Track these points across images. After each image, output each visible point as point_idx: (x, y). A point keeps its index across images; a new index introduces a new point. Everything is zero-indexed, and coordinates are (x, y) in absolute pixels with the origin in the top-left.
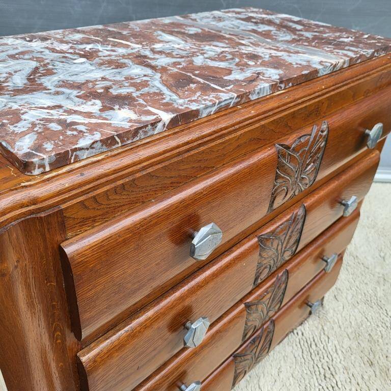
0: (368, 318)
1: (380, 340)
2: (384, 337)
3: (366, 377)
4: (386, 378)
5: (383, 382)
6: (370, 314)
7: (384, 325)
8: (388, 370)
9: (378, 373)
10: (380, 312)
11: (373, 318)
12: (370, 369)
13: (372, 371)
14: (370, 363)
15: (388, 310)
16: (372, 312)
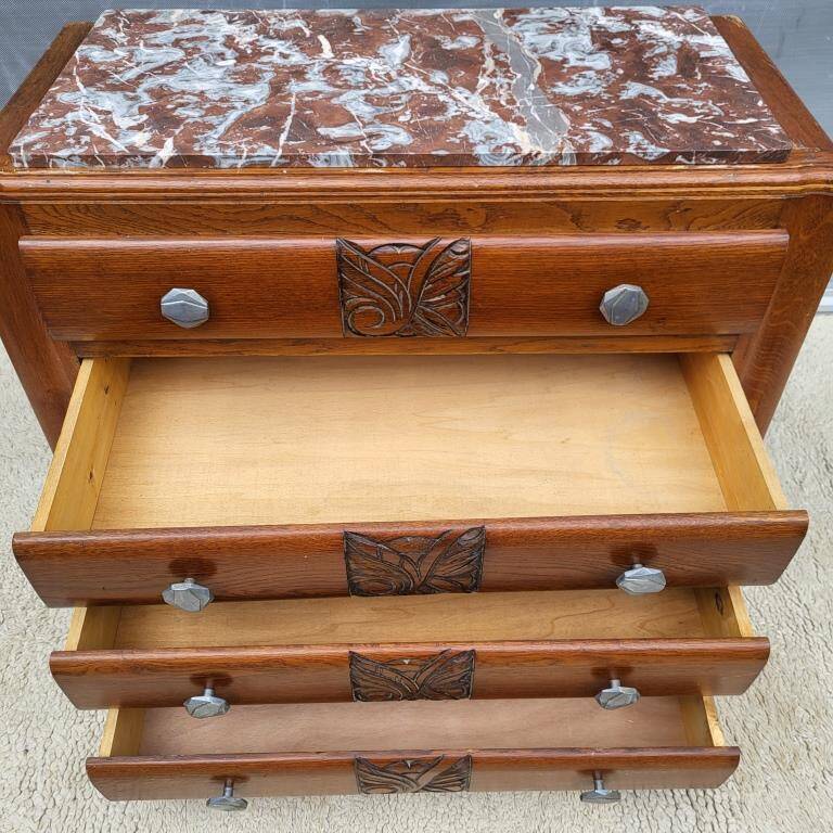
0: (762, 610)
1: (783, 654)
2: (789, 647)
3: (751, 726)
4: (789, 726)
5: (783, 733)
6: (766, 602)
7: (790, 622)
8: (793, 709)
9: (773, 717)
10: (786, 597)
11: (773, 610)
12: (760, 711)
13: (763, 713)
14: (760, 698)
15: (801, 593)
16: (771, 598)
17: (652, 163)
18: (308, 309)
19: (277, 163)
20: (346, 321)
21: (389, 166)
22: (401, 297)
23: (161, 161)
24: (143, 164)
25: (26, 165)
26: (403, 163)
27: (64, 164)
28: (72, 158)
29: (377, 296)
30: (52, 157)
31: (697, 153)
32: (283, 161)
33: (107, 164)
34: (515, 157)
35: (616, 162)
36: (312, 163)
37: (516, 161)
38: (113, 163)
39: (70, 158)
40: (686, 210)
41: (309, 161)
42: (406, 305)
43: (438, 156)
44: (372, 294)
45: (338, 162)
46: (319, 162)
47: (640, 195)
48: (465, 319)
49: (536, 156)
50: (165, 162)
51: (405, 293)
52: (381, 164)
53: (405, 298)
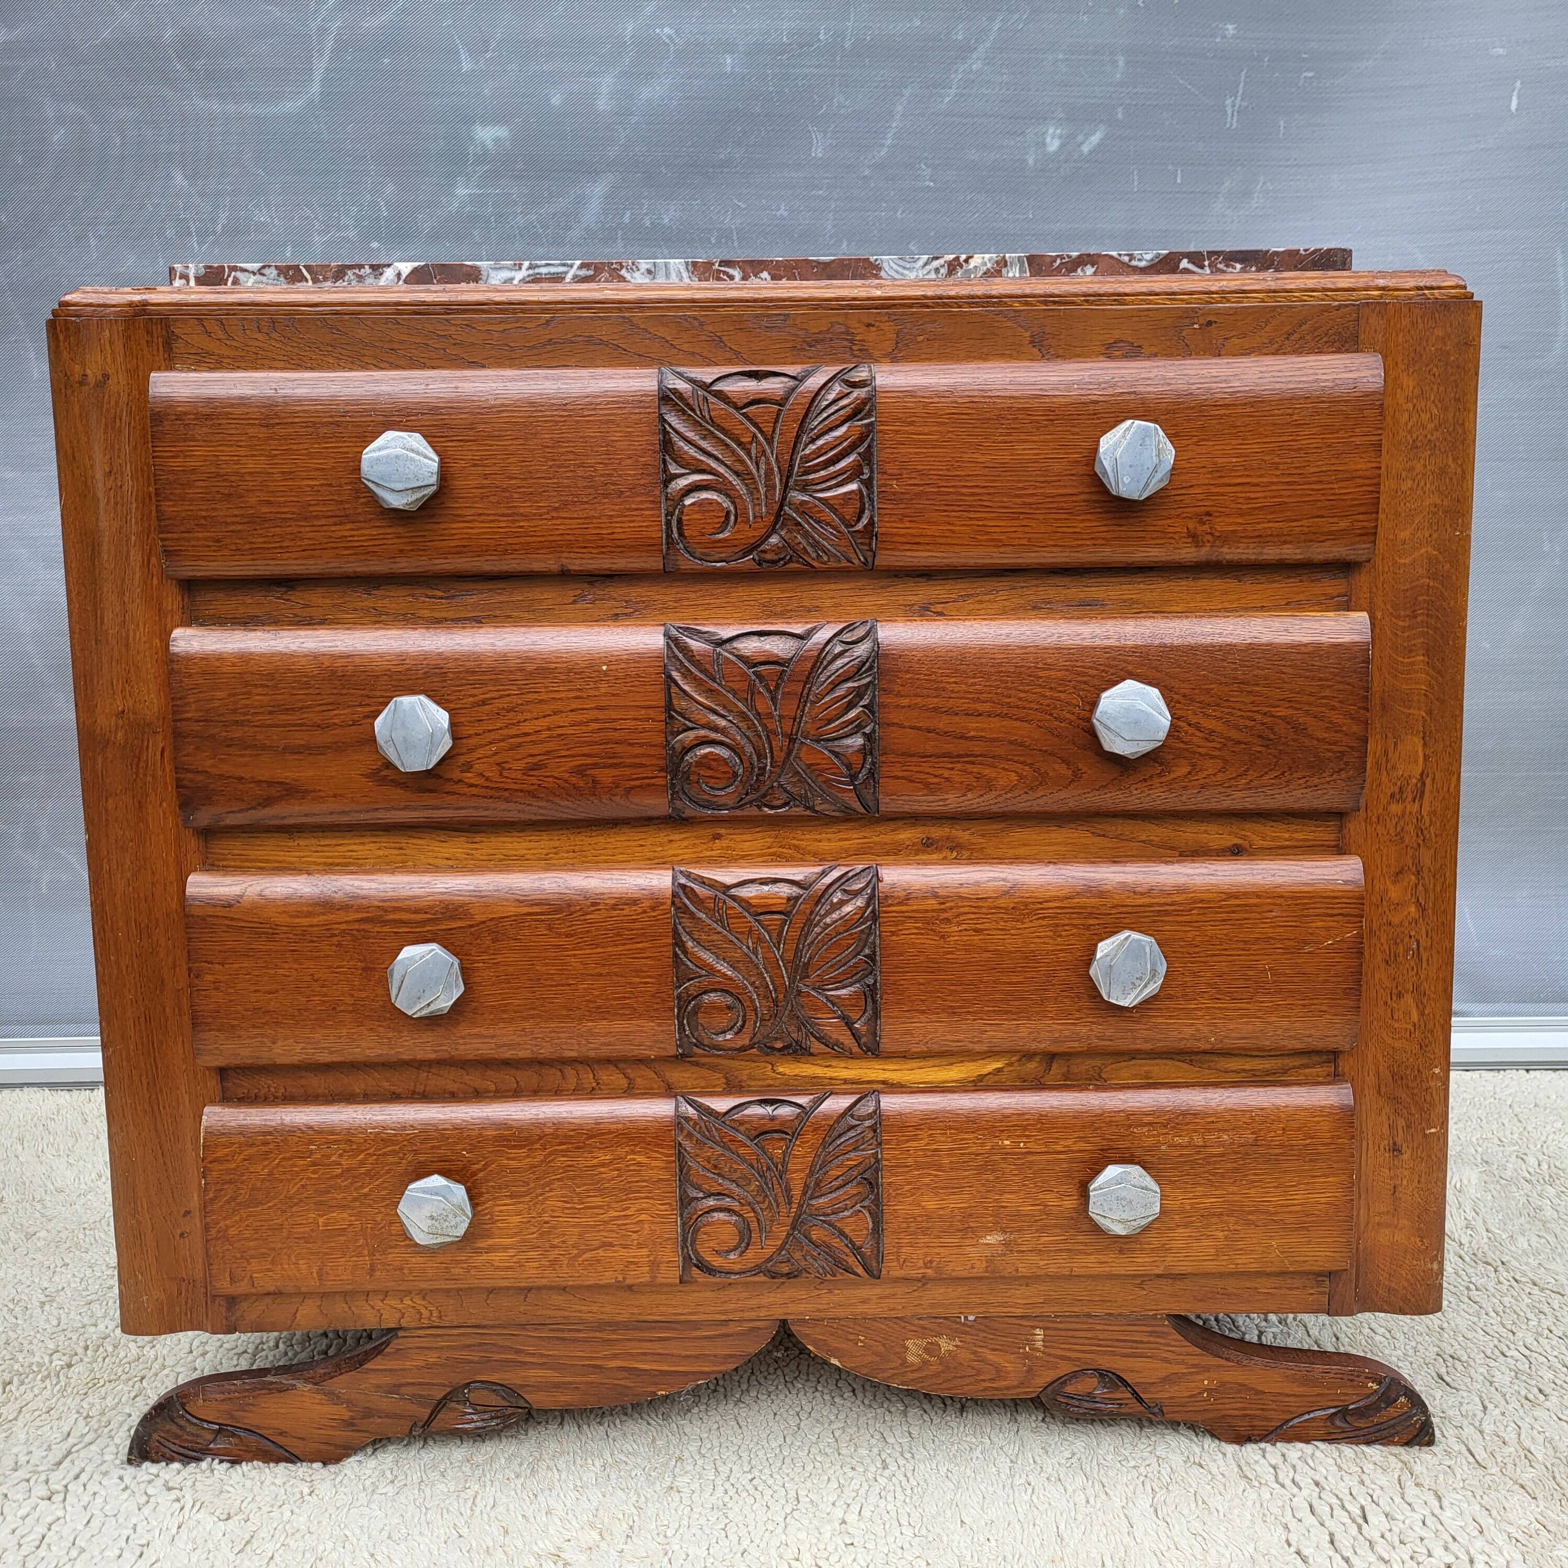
17: (1143, 271)
18: (605, 496)
19: (575, 276)
20: (669, 523)
21: (745, 278)
22: (762, 472)
23: (399, 275)
24: (370, 280)
25: (192, 283)
26: (765, 275)
27: (251, 280)
28: (266, 271)
29: (721, 469)
30: (234, 269)
31: (1211, 254)
32: (584, 272)
33: (315, 281)
34: (936, 264)
35: (1090, 270)
36: (628, 276)
37: (937, 270)
38: (325, 279)
39: (260, 272)
40: (1210, 323)
41: (623, 272)
42: (770, 487)
43: (817, 262)
44: (713, 464)
45: (668, 275)
46: (637, 274)
47: (1132, 303)
48: (872, 518)
49: (966, 261)
50: (404, 276)
51: (768, 463)
52: (732, 278)
53: (769, 473)
